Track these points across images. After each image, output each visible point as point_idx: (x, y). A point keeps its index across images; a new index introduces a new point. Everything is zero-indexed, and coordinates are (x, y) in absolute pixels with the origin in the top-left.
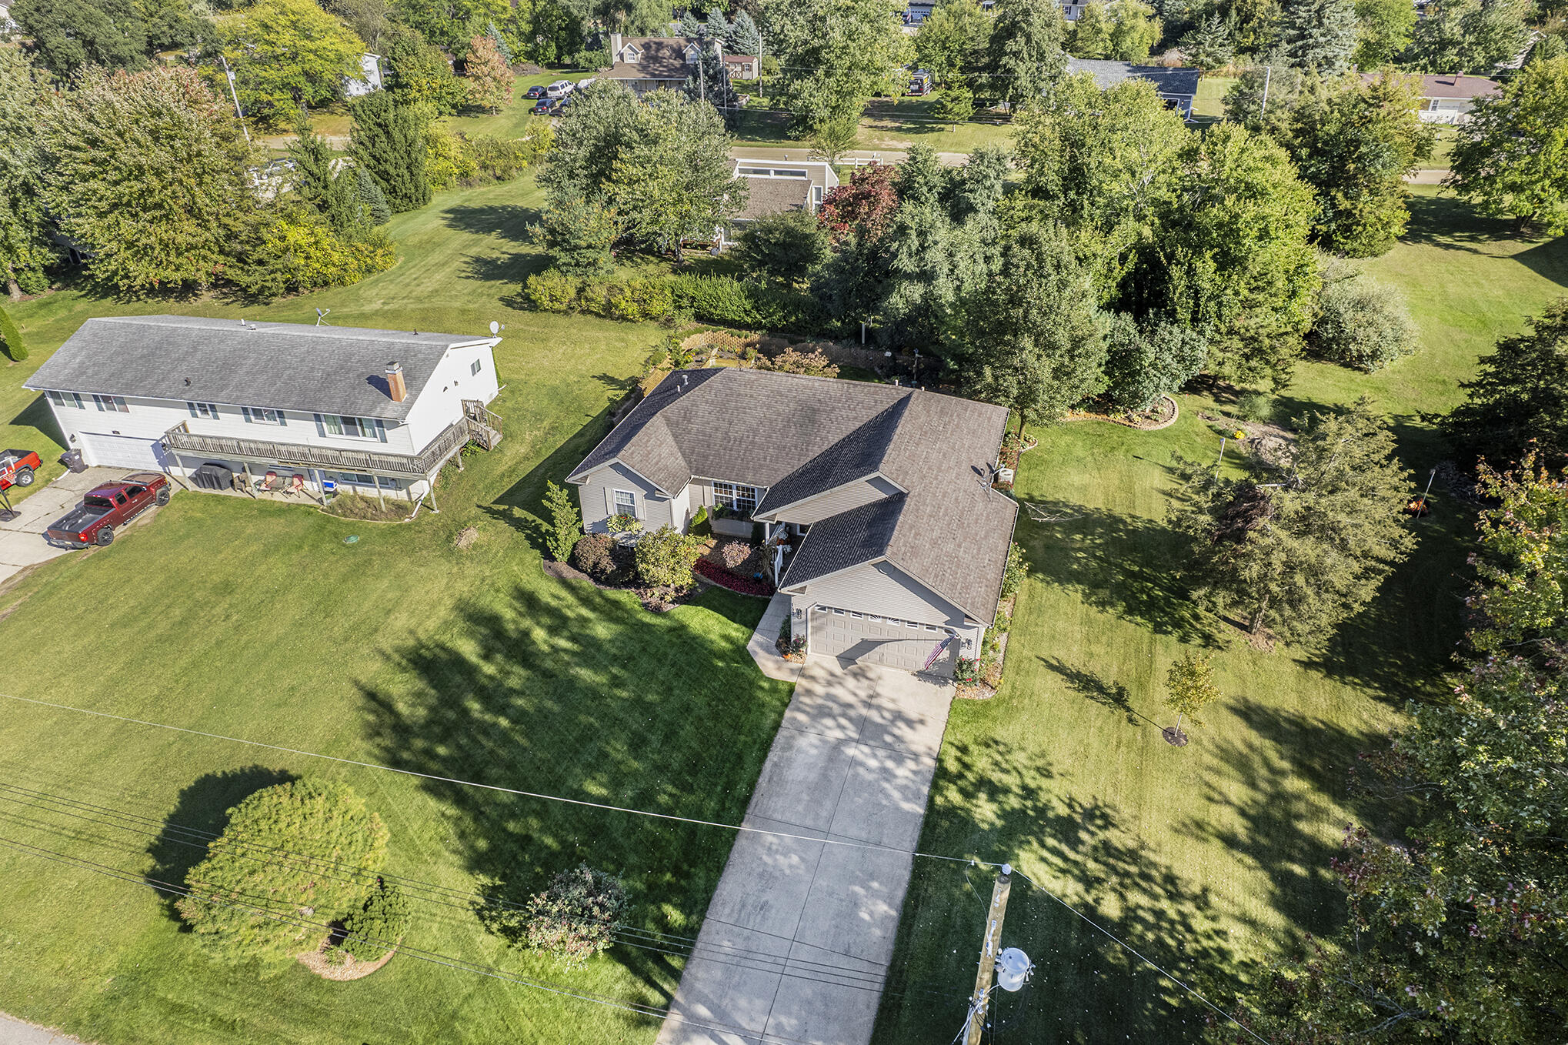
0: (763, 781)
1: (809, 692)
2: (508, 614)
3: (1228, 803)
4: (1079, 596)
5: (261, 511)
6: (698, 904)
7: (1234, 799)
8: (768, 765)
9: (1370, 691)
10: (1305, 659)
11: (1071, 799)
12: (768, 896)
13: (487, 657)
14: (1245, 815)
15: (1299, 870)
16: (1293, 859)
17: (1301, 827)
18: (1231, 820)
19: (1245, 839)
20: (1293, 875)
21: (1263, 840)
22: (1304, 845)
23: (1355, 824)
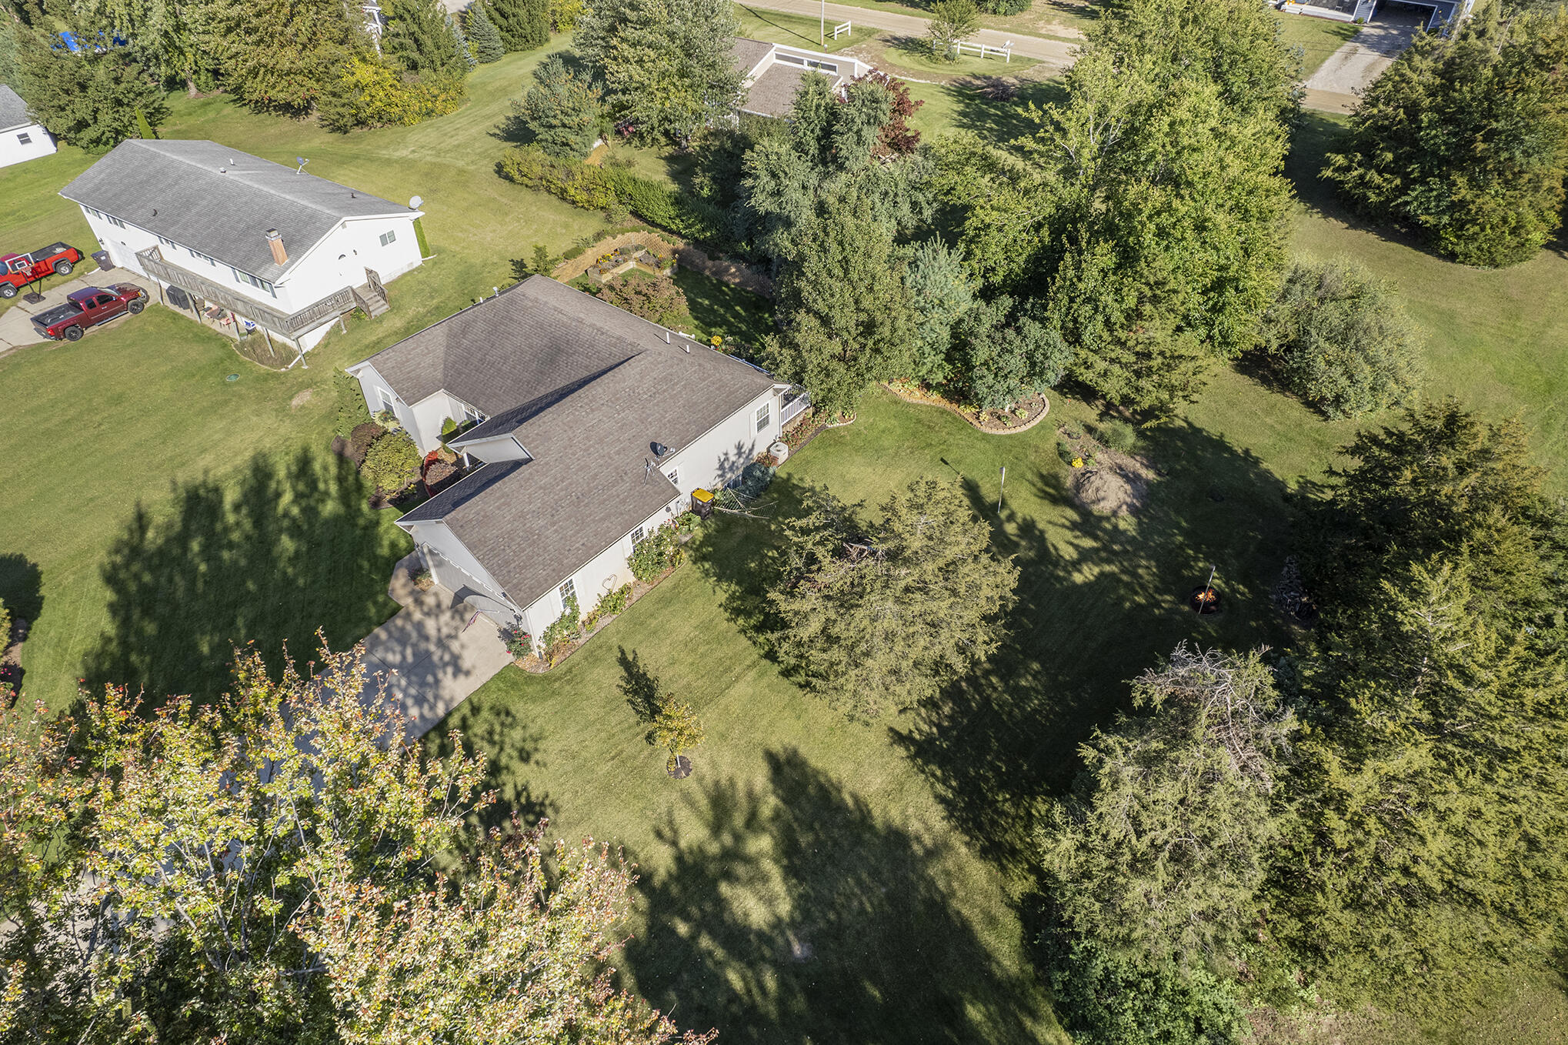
1: (408, 616)
2: (282, 473)
3: (674, 843)
4: (722, 597)
5: (196, 335)
7: (683, 844)
9: (940, 788)
10: (905, 732)
11: (525, 789)
13: (237, 508)
14: (679, 859)
15: (682, 929)
16: (686, 918)
17: (724, 889)
18: (661, 860)
19: (657, 881)
20: (673, 932)
21: (674, 890)
22: (708, 907)
23: (784, 908)
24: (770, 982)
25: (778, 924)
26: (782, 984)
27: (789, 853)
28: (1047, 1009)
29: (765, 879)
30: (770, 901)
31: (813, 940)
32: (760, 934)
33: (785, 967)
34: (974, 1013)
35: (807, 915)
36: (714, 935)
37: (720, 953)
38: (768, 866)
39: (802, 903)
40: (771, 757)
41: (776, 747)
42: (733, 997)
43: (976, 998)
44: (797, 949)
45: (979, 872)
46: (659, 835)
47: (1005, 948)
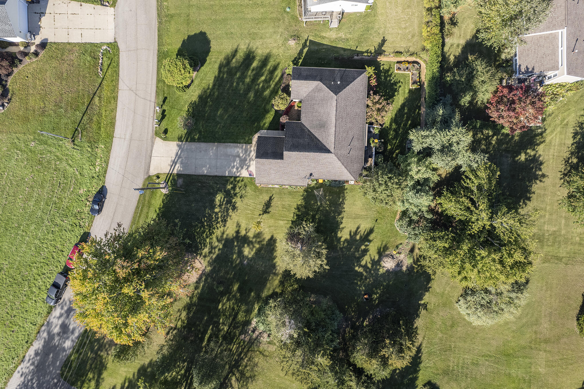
0: (226, 144)
2: (268, 67)
3: (247, 233)
6: (199, 140)
8: (230, 144)
11: (236, 203)
12: (203, 152)
13: (253, 70)
14: (245, 235)
15: (235, 244)
16: (237, 243)
17: (246, 245)
18: (243, 233)
19: (239, 235)
20: (234, 243)
21: (240, 238)
22: (242, 245)
23: (250, 256)
24: (238, 262)
25: (247, 257)
26: (239, 264)
27: (259, 251)
28: (260, 304)
29: (252, 250)
30: (249, 253)
31: (248, 263)
32: (243, 255)
33: (241, 262)
34: (252, 294)
35: (251, 260)
36: (238, 249)
37: (236, 251)
38: (254, 249)
39: (253, 258)
40: (272, 237)
41: (275, 236)
42: (232, 258)
43: (255, 293)
44: (245, 262)
45: (276, 282)
46: (246, 230)
47: (266, 293)
